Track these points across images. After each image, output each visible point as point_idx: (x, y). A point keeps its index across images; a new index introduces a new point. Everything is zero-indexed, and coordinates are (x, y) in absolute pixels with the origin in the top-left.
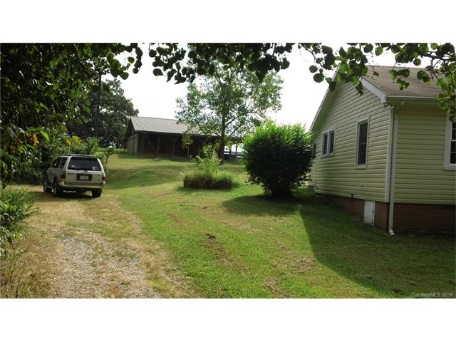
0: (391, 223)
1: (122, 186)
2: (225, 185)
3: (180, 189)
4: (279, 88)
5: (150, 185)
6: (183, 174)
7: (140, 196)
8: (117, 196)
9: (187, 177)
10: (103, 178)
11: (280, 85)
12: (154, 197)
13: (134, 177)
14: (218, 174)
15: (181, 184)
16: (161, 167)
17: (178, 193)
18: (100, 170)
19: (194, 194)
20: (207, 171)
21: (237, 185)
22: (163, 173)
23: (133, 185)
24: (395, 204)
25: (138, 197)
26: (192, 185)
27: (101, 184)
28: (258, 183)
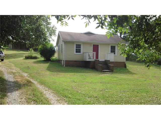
0: (65, 64)
1: (8, 59)
2: (35, 58)
3: (24, 59)
4: (56, 30)
5: (16, 58)
6: (25, 55)
7: (14, 61)
8: (8, 61)
9: (26, 56)
10: (4, 56)
11: (56, 29)
12: (17, 61)
13: (12, 56)
14: (34, 55)
15: (25, 58)
16: (20, 53)
17: (23, 60)
18: (3, 54)
19: (27, 60)
20: (31, 54)
21: (38, 58)
22: (20, 55)
23: (12, 58)
24: (65, 61)
25: (13, 61)
26: (27, 58)
27: (4, 58)
28: (43, 57)
